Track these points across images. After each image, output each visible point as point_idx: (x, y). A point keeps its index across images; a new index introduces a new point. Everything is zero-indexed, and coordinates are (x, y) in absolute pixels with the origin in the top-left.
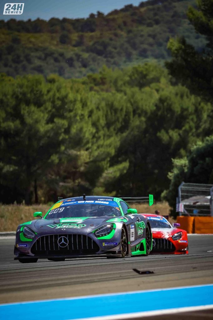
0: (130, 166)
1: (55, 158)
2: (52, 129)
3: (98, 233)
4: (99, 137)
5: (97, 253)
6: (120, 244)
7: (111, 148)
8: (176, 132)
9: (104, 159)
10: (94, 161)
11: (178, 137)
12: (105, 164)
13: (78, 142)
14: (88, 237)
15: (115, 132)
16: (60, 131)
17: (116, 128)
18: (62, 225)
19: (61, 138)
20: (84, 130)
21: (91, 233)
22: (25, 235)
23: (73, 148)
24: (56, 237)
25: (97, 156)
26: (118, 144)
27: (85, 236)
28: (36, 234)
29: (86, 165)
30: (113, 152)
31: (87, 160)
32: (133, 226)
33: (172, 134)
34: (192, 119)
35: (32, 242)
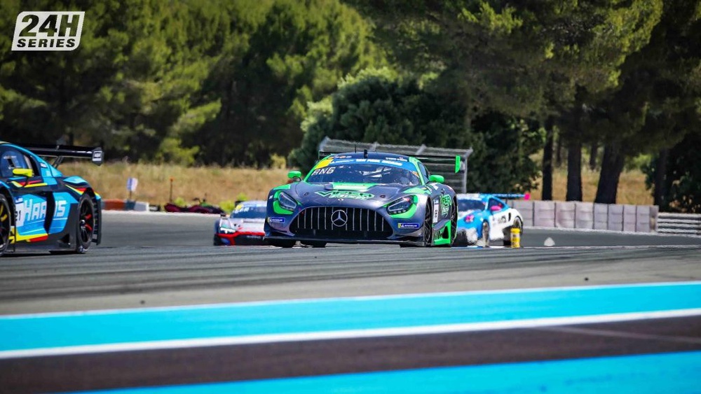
0: (222, 109)
1: (106, 92)
2: (104, 46)
3: (391, 208)
4: (175, 62)
5: (389, 238)
6: (423, 226)
7: (193, 80)
8: (297, 60)
9: (182, 96)
10: (167, 99)
11: (301, 68)
12: (182, 103)
13: (143, 69)
14: (377, 213)
15: (201, 55)
16: (115, 50)
17: (203, 50)
18: (338, 193)
19: (117, 60)
20: (155, 48)
21: (382, 208)
22: (281, 205)
23: (135, 77)
24: (329, 209)
25: (172, 91)
26: (206, 73)
27: (372, 212)
28: (299, 204)
29: (154, 104)
30: (196, 86)
31: (156, 97)
32: (437, 202)
33: (292, 64)
34: (323, 41)
35: (291, 216)
